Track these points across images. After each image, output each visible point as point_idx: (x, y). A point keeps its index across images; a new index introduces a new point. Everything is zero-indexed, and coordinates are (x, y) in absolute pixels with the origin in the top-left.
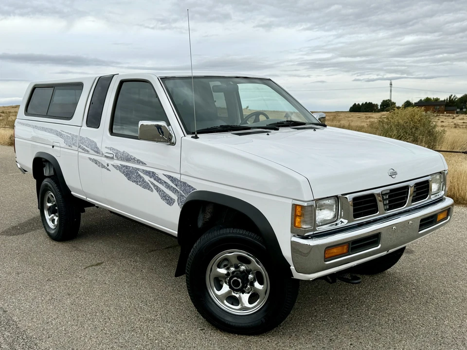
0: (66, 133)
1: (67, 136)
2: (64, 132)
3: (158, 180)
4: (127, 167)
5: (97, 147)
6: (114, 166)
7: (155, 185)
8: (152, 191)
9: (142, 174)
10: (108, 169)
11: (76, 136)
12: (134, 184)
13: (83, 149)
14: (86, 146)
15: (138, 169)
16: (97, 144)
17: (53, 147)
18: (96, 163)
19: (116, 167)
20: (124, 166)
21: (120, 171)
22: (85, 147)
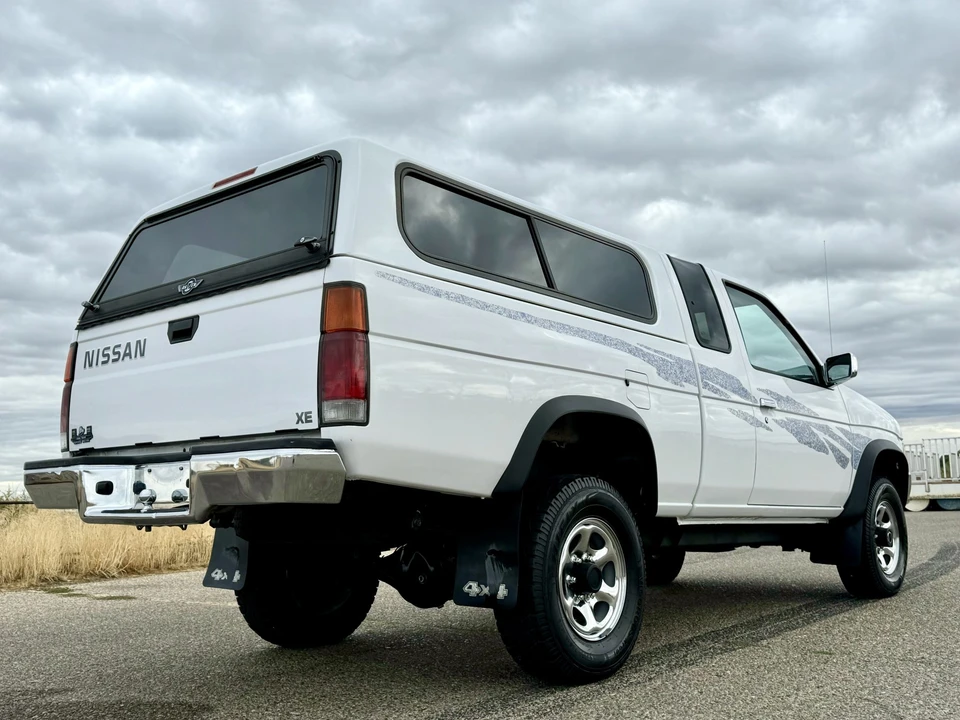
0: (655, 351)
1: (663, 360)
2: (649, 349)
3: (833, 436)
4: (795, 422)
5: (743, 389)
6: (776, 421)
7: (830, 445)
8: (827, 453)
9: (815, 431)
10: (768, 429)
11: (688, 362)
12: (807, 446)
13: (716, 391)
14: (722, 386)
15: (809, 423)
16: (742, 382)
17: (627, 383)
18: (746, 419)
19: (781, 424)
20: (792, 421)
21: (787, 429)
22: (718, 387)
